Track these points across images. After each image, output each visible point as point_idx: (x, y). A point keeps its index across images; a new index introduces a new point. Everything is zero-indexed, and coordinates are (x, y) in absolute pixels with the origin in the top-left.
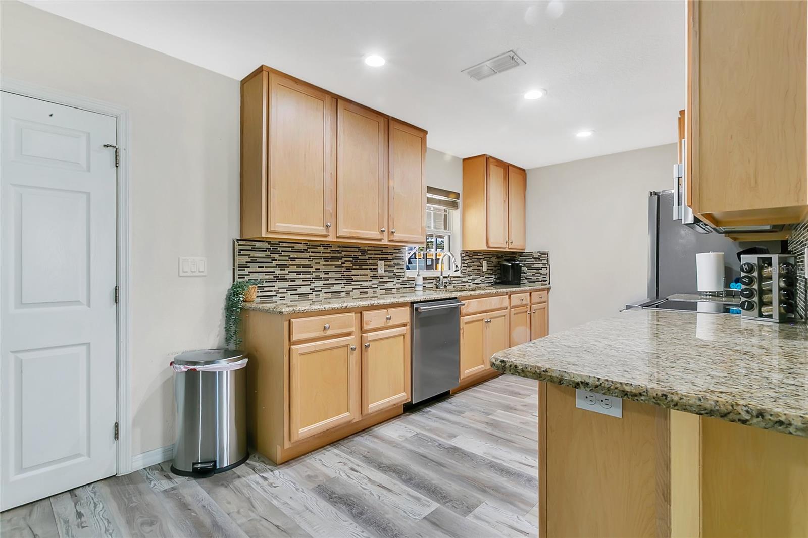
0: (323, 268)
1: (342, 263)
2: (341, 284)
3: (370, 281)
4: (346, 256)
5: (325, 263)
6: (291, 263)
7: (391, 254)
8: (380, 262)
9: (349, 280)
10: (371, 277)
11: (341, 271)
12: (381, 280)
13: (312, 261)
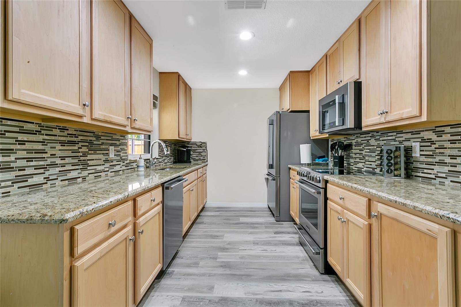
0: (59, 154)
1: (79, 148)
2: (78, 169)
3: (103, 165)
4: (82, 141)
5: (61, 148)
6: (19, 147)
7: (118, 140)
8: (111, 147)
9: (85, 166)
10: (104, 161)
11: (78, 156)
12: (111, 164)
13: (47, 145)
